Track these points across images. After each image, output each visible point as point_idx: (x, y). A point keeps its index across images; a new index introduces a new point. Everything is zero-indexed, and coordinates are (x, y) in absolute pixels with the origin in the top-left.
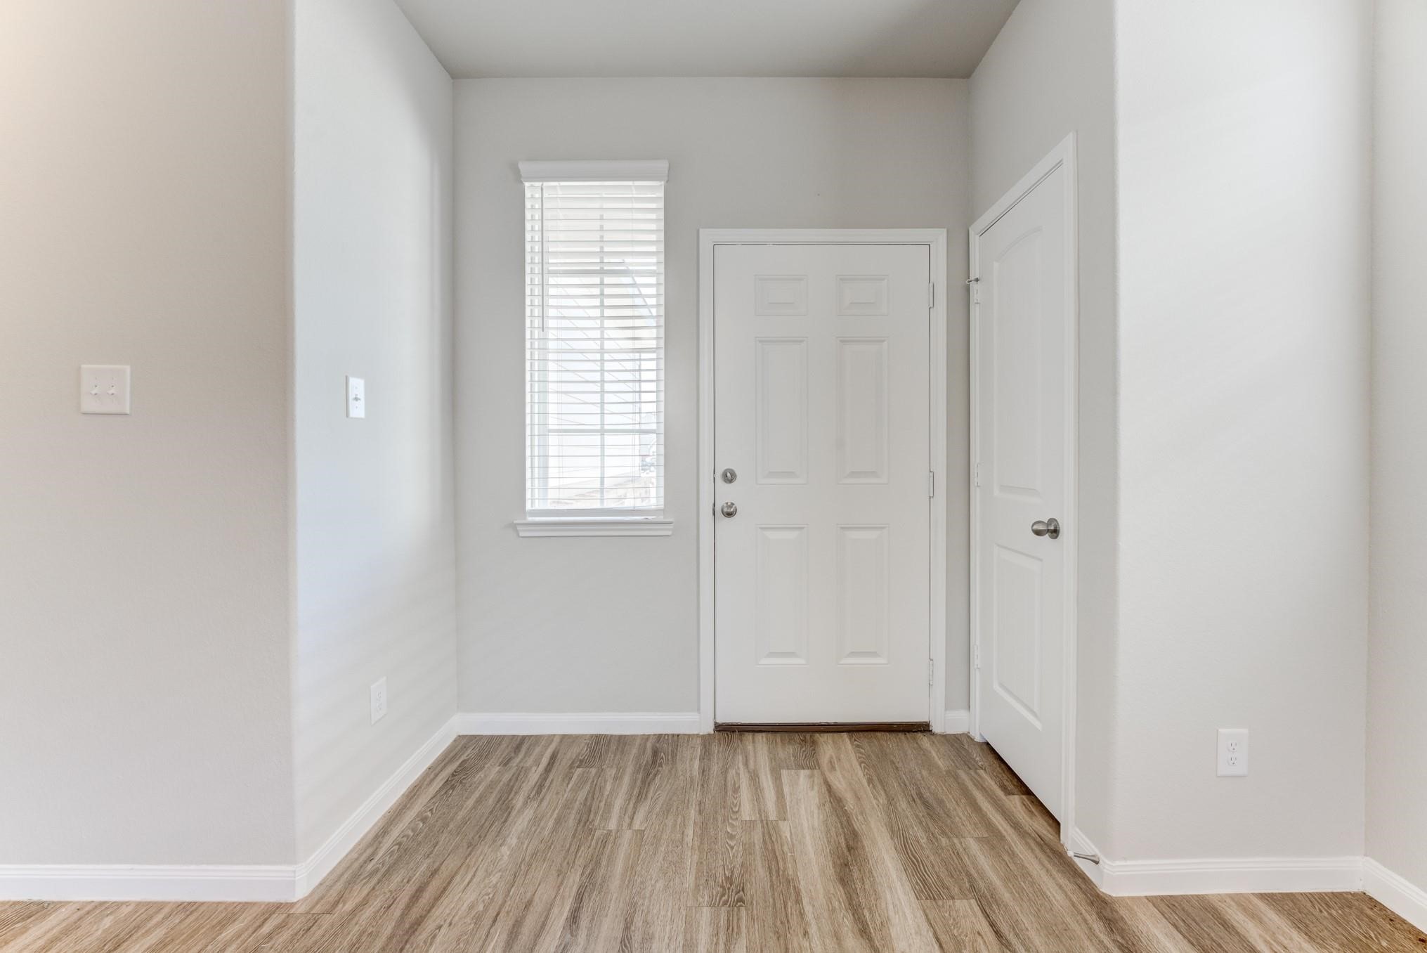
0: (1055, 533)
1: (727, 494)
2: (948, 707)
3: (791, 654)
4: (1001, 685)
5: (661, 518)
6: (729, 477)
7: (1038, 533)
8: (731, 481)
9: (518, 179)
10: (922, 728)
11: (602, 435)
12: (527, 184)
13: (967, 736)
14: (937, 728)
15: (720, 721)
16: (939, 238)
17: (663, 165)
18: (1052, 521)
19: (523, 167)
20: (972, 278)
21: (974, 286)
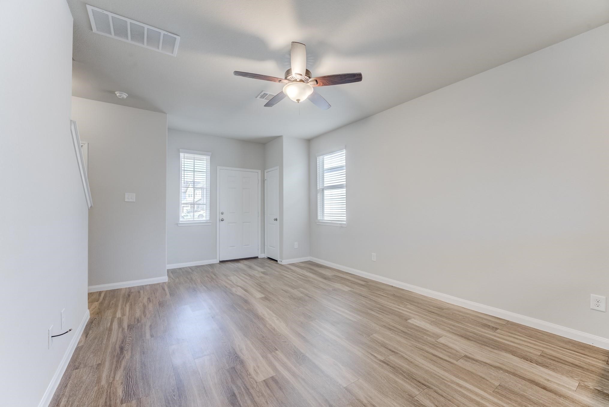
0: (277, 220)
1: (222, 217)
2: (261, 253)
3: (234, 246)
4: (270, 246)
5: (209, 222)
6: (222, 214)
7: (275, 220)
8: (223, 214)
9: (179, 152)
10: (256, 258)
11: (194, 205)
12: (180, 153)
13: (264, 258)
14: (259, 257)
15: (220, 260)
16: (260, 172)
17: (211, 153)
18: (276, 218)
19: (180, 150)
20: (265, 179)
21: (265, 181)
